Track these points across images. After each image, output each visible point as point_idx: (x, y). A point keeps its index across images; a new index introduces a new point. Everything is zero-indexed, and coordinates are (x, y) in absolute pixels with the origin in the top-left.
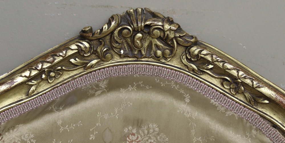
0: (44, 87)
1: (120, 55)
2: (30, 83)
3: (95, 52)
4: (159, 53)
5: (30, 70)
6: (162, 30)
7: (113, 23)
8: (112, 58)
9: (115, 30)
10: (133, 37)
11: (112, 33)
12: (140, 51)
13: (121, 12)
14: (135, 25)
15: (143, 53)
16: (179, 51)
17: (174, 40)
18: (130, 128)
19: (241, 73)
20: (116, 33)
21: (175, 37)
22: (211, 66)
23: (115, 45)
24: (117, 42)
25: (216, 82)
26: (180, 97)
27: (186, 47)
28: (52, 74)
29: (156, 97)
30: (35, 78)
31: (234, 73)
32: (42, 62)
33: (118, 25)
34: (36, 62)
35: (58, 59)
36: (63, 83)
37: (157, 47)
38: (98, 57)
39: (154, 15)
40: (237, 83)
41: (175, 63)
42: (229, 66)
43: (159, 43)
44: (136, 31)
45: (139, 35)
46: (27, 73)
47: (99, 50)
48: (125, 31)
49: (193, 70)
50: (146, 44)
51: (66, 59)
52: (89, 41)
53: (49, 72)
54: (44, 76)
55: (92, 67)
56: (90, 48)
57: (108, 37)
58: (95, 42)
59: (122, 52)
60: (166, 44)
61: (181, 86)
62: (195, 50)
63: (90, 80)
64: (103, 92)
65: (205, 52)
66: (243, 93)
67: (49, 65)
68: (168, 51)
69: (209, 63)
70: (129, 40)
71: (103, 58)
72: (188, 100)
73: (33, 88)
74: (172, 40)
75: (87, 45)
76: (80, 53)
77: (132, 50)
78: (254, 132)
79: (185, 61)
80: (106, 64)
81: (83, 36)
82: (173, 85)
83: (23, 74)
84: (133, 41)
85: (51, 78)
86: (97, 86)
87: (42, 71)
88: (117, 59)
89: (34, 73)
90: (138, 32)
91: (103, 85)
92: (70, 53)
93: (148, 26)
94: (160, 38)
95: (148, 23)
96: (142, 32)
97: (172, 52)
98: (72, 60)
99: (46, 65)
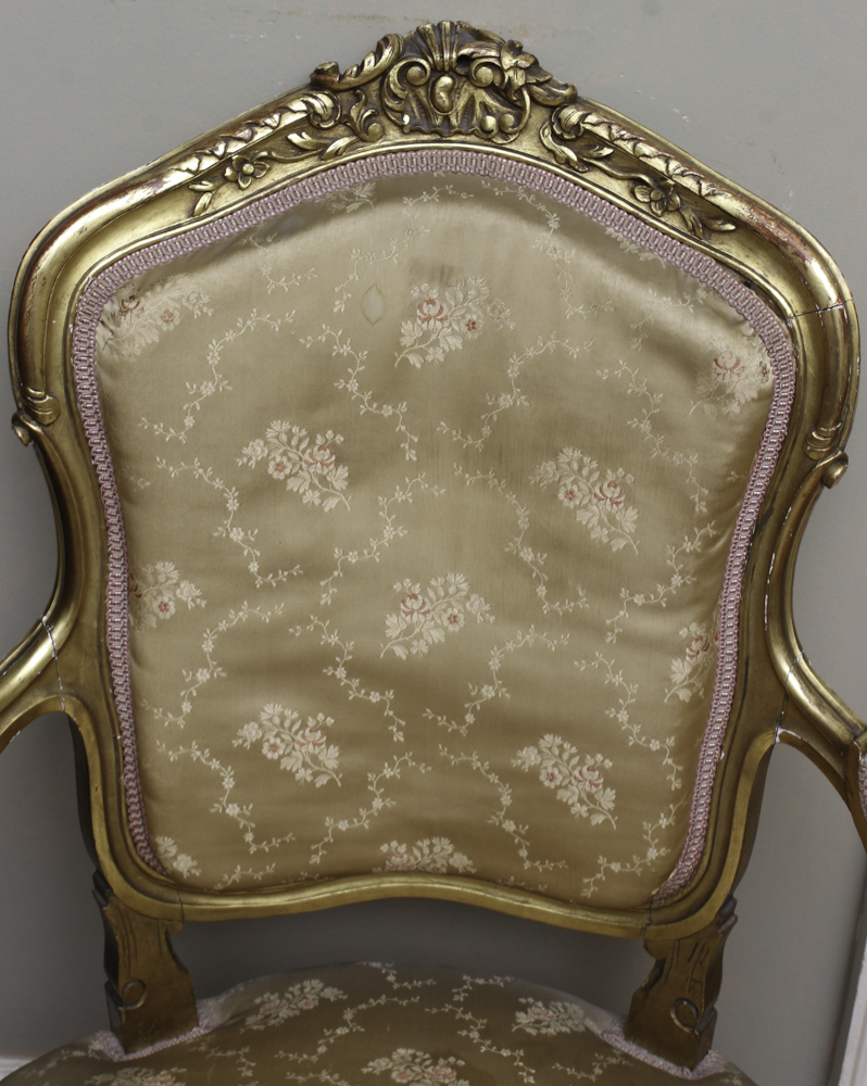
0: (229, 197)
1: (401, 127)
2: (198, 187)
3: (345, 120)
4: (491, 121)
5: (200, 156)
6: (498, 69)
7: (387, 53)
8: (383, 133)
9: (390, 67)
10: (431, 85)
11: (384, 73)
12: (447, 119)
13: (405, 30)
14: (437, 57)
15: (454, 121)
16: (536, 117)
17: (525, 93)
18: (425, 286)
19: (673, 164)
20: (393, 74)
21: (527, 85)
22: (607, 151)
23: (391, 103)
24: (395, 97)
25: (619, 187)
26: (539, 219)
27: (552, 108)
28: (248, 168)
29: (483, 218)
30: (208, 175)
31: (659, 164)
32: (227, 140)
33: (398, 58)
34: (212, 140)
35: (262, 133)
36: (271, 191)
37: (487, 109)
38: (353, 131)
39: (479, 36)
40: (665, 189)
41: (526, 145)
42: (646, 149)
43: (489, 100)
44: (439, 71)
45: (446, 80)
46: (192, 164)
47: (353, 114)
48: (415, 70)
49: (568, 161)
50: (461, 103)
51: (280, 133)
52: (333, 93)
53: (242, 162)
54: (229, 172)
55: (336, 154)
56: (335, 109)
57: (375, 86)
58: (345, 97)
59: (406, 119)
60: (511, 104)
61: (540, 198)
62: (572, 115)
63: (332, 184)
64: (364, 207)
65: (592, 118)
66: (678, 210)
67: (241, 145)
68: (510, 119)
69: (603, 143)
70: (422, 92)
71: (361, 134)
72: (554, 225)
73: (205, 199)
74: (519, 91)
75: (328, 102)
76: (311, 121)
77: (428, 117)
78: (701, 294)
79: (548, 141)
80: (370, 149)
81: (319, 82)
82: (521, 195)
83: (184, 166)
84: (432, 96)
85: (246, 176)
86: (350, 195)
87: (226, 160)
88: (394, 134)
89: (208, 163)
90: (444, 73)
91: (363, 193)
92: (289, 119)
93: (465, 60)
94: (491, 88)
95: (465, 51)
96: (451, 72)
97: (519, 119)
98: (294, 138)
99: (235, 147)
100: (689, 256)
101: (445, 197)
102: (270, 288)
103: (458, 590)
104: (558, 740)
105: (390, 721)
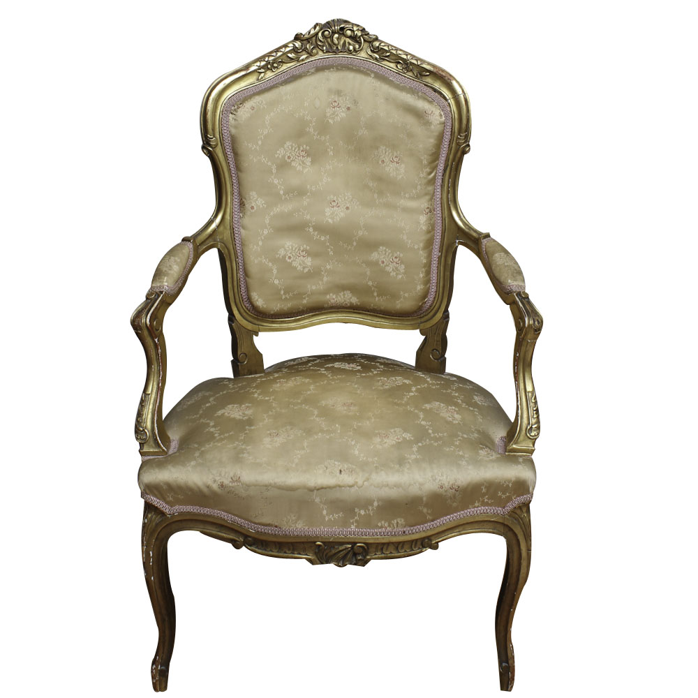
0: (269, 74)
1: (323, 51)
2: (260, 71)
3: (305, 50)
4: (351, 48)
5: (260, 61)
6: (353, 31)
7: (318, 28)
8: (317, 53)
9: (319, 32)
10: (332, 37)
11: (317, 34)
12: (337, 47)
13: (323, 22)
14: (333, 28)
15: (339, 48)
16: (365, 45)
17: (362, 38)
18: (333, 97)
19: (409, 56)
20: (320, 34)
21: (362, 35)
22: (388, 54)
23: (320, 43)
24: (321, 41)
25: (392, 65)
26: (368, 75)
27: (370, 42)
28: (275, 65)
29: (350, 75)
30: (263, 67)
31: (404, 57)
32: (269, 56)
33: (321, 29)
34: (264, 56)
35: (279, 54)
36: (283, 72)
37: (349, 44)
38: (308, 53)
39: (346, 22)
40: (407, 64)
41: (363, 54)
42: (400, 52)
43: (351, 42)
44: (334, 33)
45: (336, 35)
46: (258, 64)
47: (308, 47)
48: (327, 33)
49: (376, 58)
50: (342, 42)
51: (285, 54)
52: (301, 40)
53: (273, 63)
54: (269, 66)
55: (303, 60)
56: (302, 46)
57: (314, 38)
58: (305, 42)
59: (325, 48)
60: (357, 42)
61: (368, 70)
62: (377, 44)
63: (302, 69)
64: (313, 73)
65: (382, 44)
66: (411, 70)
67: (273, 58)
68: (357, 46)
69: (387, 51)
70: (329, 40)
71: (310, 54)
72: (373, 75)
73: (262, 75)
74: (359, 37)
75: (300, 44)
76: (295, 50)
77: (331, 48)
78: (420, 94)
79: (370, 53)
80: (313, 59)
81: (297, 37)
82: (362, 69)
83: (256, 64)
84: (332, 41)
85: (275, 67)
86: (308, 72)
87: (268, 63)
88: (321, 53)
89: (263, 63)
90: (335, 33)
91: (313, 70)
92: (288, 49)
93: (342, 29)
94: (350, 37)
95: (342, 26)
96: (338, 33)
97: (360, 46)
98: (290, 55)
99: (271, 58)
100: (416, 84)
101: (338, 69)
102: (284, 98)
103: (348, 198)
104: (384, 248)
105: (328, 247)
